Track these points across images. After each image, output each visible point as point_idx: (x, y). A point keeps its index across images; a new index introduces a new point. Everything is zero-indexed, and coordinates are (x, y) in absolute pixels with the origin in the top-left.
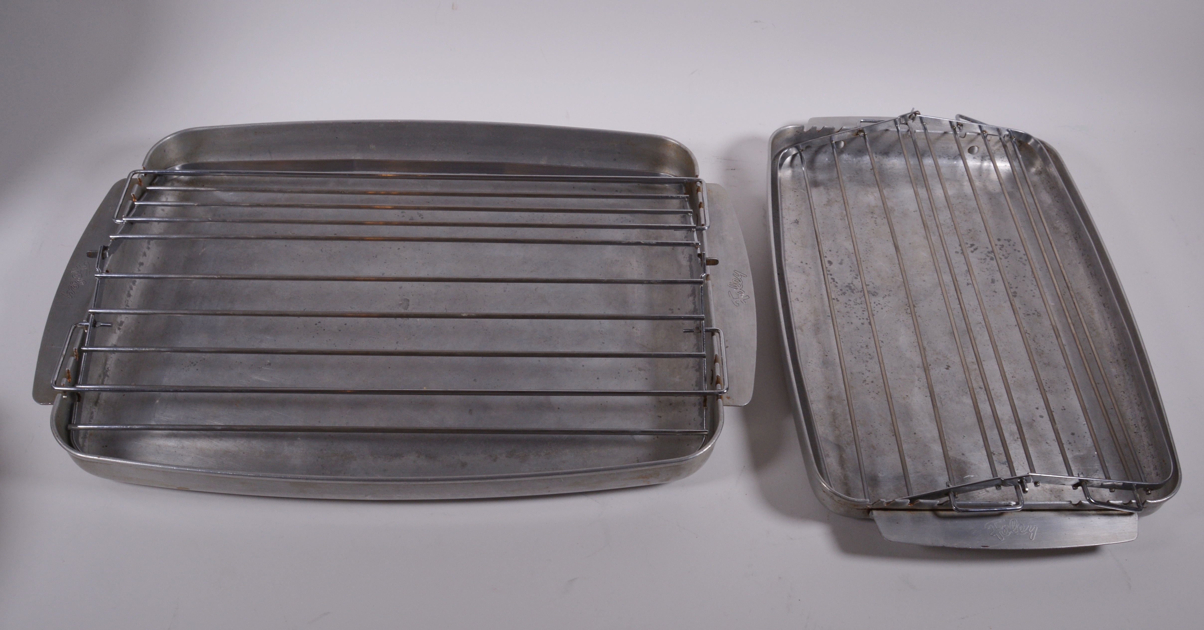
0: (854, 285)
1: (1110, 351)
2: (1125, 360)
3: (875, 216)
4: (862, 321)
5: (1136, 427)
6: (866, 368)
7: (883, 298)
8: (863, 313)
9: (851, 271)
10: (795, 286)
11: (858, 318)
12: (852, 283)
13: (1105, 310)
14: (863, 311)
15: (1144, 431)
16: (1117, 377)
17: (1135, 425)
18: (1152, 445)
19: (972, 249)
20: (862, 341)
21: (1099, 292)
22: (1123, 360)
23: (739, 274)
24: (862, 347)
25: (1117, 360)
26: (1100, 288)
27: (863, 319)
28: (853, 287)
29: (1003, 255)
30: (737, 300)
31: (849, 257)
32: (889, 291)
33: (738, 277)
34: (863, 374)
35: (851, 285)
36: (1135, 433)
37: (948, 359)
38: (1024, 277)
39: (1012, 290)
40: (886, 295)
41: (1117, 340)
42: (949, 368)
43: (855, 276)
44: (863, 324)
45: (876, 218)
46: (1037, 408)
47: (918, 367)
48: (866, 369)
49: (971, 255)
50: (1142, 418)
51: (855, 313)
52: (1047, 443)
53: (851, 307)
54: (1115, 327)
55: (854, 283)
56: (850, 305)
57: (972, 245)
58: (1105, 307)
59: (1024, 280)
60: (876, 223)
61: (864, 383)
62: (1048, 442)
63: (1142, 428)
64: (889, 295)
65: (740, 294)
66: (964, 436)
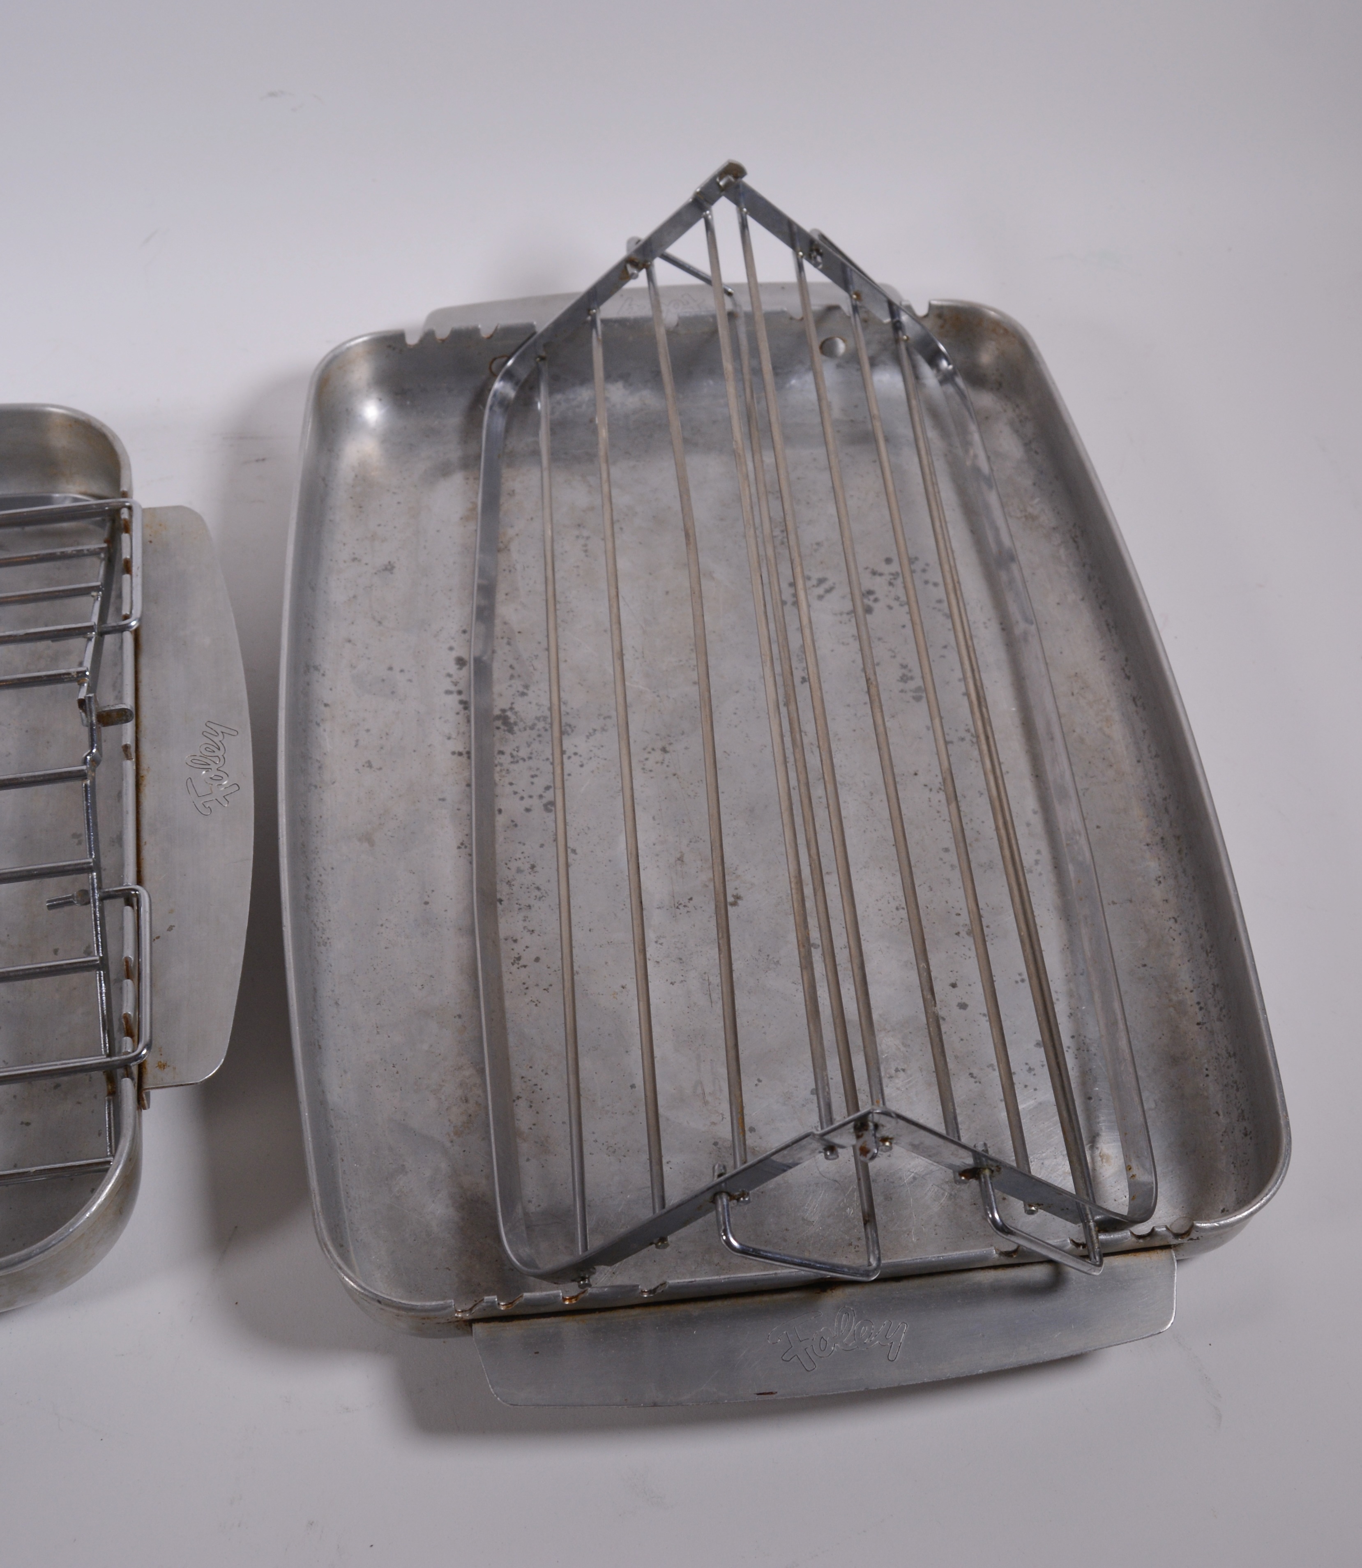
0: (516, 713)
1: (1147, 816)
2: (1178, 838)
3: (585, 533)
4: (527, 803)
5: (1201, 1009)
6: (525, 924)
7: (588, 737)
8: (532, 783)
9: (512, 677)
10: (368, 730)
11: (518, 796)
12: (511, 709)
13: (1137, 713)
14: (533, 776)
15: (1219, 1020)
16: (1160, 882)
17: (1198, 1003)
18: (1235, 1055)
19: (820, 590)
20: (521, 856)
21: (1123, 669)
22: (1174, 836)
23: (219, 729)
24: (519, 871)
25: (1162, 838)
26: (1127, 660)
27: (531, 797)
28: (513, 719)
29: (897, 599)
30: (208, 798)
31: (509, 644)
32: (605, 718)
33: (216, 739)
34: (515, 941)
35: (509, 713)
36: (1198, 1024)
37: (738, 877)
38: (945, 647)
39: (912, 685)
40: (595, 730)
41: (1162, 786)
42: (739, 902)
43: (521, 689)
44: (528, 810)
45: (588, 538)
46: (954, 986)
47: (659, 908)
48: (525, 928)
49: (816, 604)
50: (1215, 986)
51: (511, 784)
52: (971, 1075)
53: (501, 771)
54: (1157, 756)
55: (517, 707)
56: (501, 765)
57: (821, 581)
58: (1136, 705)
59: (943, 657)
60: (586, 551)
61: (516, 966)
62: (975, 1071)
63: (1214, 1012)
64: (603, 729)
65: (216, 783)
66: (759, 1081)
